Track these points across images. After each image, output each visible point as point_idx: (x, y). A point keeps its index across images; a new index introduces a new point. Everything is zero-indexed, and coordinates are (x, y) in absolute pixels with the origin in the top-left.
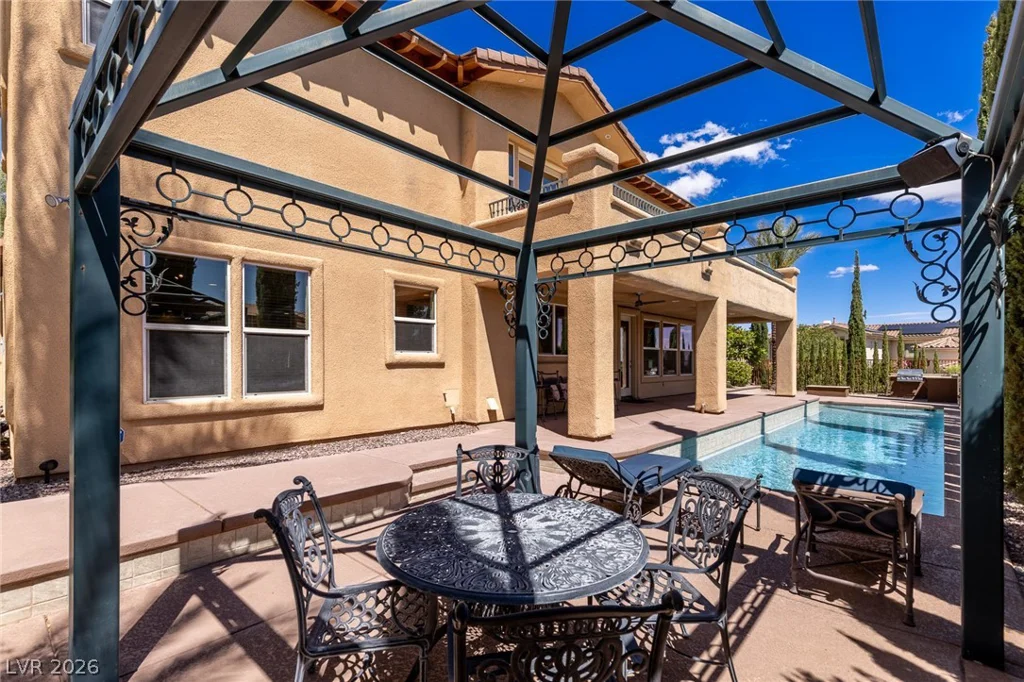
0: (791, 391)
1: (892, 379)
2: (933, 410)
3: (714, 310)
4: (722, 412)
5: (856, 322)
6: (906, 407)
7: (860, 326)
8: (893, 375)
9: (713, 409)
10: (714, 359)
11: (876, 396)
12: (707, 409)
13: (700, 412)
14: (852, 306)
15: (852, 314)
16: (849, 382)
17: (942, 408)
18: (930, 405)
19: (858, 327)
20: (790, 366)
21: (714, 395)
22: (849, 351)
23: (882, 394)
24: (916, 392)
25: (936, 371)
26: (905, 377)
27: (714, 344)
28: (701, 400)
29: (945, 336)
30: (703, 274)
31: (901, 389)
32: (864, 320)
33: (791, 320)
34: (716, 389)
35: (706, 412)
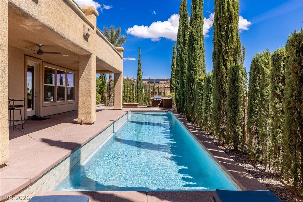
0: (120, 107)
1: (153, 99)
2: (167, 112)
3: (90, 60)
4: (94, 123)
5: (139, 76)
6: (159, 111)
7: (141, 78)
8: (152, 98)
9: (88, 121)
10: (90, 91)
11: (146, 107)
12: (85, 122)
13: (81, 124)
14: (138, 70)
15: (138, 73)
16: (138, 102)
17: (170, 110)
18: (166, 110)
19: (140, 78)
20: (120, 95)
21: (89, 113)
22: (138, 88)
23: (149, 106)
24: (159, 104)
25: (164, 96)
26: (156, 99)
27: (89, 82)
28: (81, 117)
29: (160, 84)
30: (84, 36)
31: (155, 104)
32: (142, 76)
33: (121, 73)
34: (91, 109)
35: (84, 124)
